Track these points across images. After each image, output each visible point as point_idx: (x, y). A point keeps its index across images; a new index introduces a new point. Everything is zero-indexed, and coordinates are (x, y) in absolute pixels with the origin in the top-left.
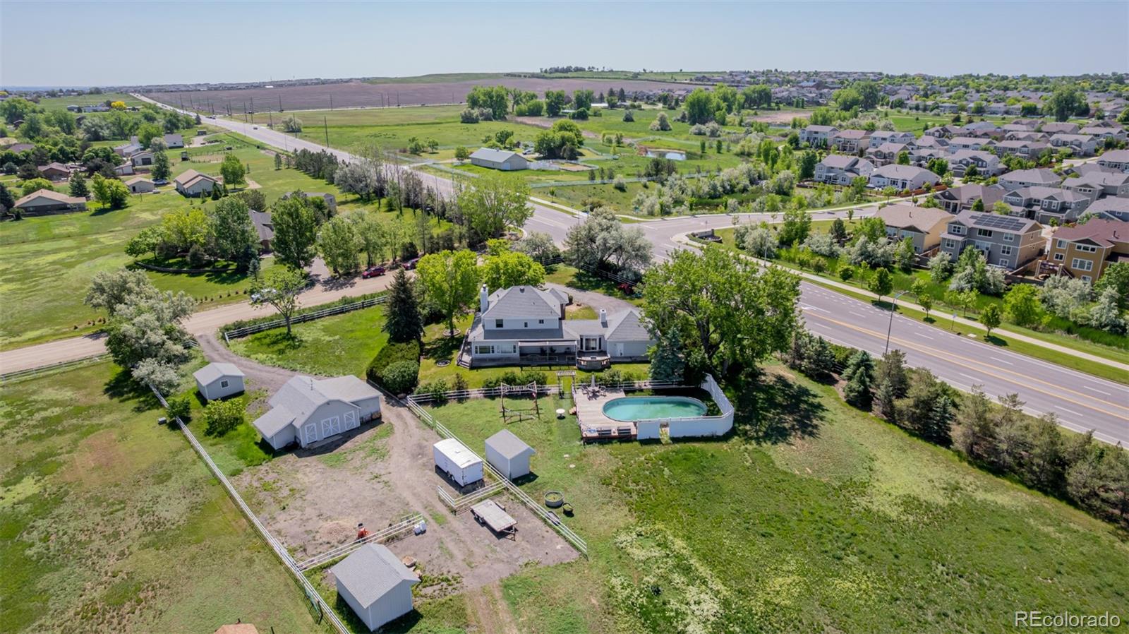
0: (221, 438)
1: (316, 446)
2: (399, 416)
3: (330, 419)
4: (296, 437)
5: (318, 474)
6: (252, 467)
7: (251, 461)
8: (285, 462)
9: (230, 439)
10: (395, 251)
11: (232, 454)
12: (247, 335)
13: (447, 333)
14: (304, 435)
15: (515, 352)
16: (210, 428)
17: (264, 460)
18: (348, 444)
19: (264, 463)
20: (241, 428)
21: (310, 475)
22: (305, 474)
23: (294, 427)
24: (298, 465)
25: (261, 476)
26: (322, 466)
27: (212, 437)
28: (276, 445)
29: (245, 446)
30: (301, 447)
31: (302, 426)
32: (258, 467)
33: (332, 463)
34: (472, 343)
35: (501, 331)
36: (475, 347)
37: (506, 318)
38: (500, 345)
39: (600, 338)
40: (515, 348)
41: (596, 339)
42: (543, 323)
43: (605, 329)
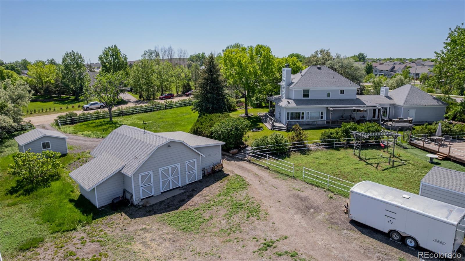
0: (27, 197)
1: (153, 202)
2: (242, 168)
3: (170, 167)
4: (125, 191)
5: (167, 243)
6: (59, 234)
7: (60, 225)
8: (111, 225)
9: (37, 197)
10: (178, 87)
11: (34, 216)
12: (77, 123)
13: (243, 115)
14: (137, 186)
15: (322, 117)
16: (17, 187)
17: (80, 222)
18: (196, 199)
19: (78, 228)
20: (55, 185)
21: (153, 244)
22: (144, 244)
23: (123, 175)
24: (131, 229)
25: (72, 249)
26: (168, 229)
27: (15, 195)
28: (98, 202)
29: (57, 203)
30: (132, 204)
31: (136, 174)
32: (69, 234)
33: (184, 225)
34: (285, 110)
35: (308, 100)
36: (288, 113)
37: (311, 89)
38: (309, 111)
39: (390, 108)
40: (322, 113)
41: (387, 108)
42: (343, 93)
43: (391, 100)
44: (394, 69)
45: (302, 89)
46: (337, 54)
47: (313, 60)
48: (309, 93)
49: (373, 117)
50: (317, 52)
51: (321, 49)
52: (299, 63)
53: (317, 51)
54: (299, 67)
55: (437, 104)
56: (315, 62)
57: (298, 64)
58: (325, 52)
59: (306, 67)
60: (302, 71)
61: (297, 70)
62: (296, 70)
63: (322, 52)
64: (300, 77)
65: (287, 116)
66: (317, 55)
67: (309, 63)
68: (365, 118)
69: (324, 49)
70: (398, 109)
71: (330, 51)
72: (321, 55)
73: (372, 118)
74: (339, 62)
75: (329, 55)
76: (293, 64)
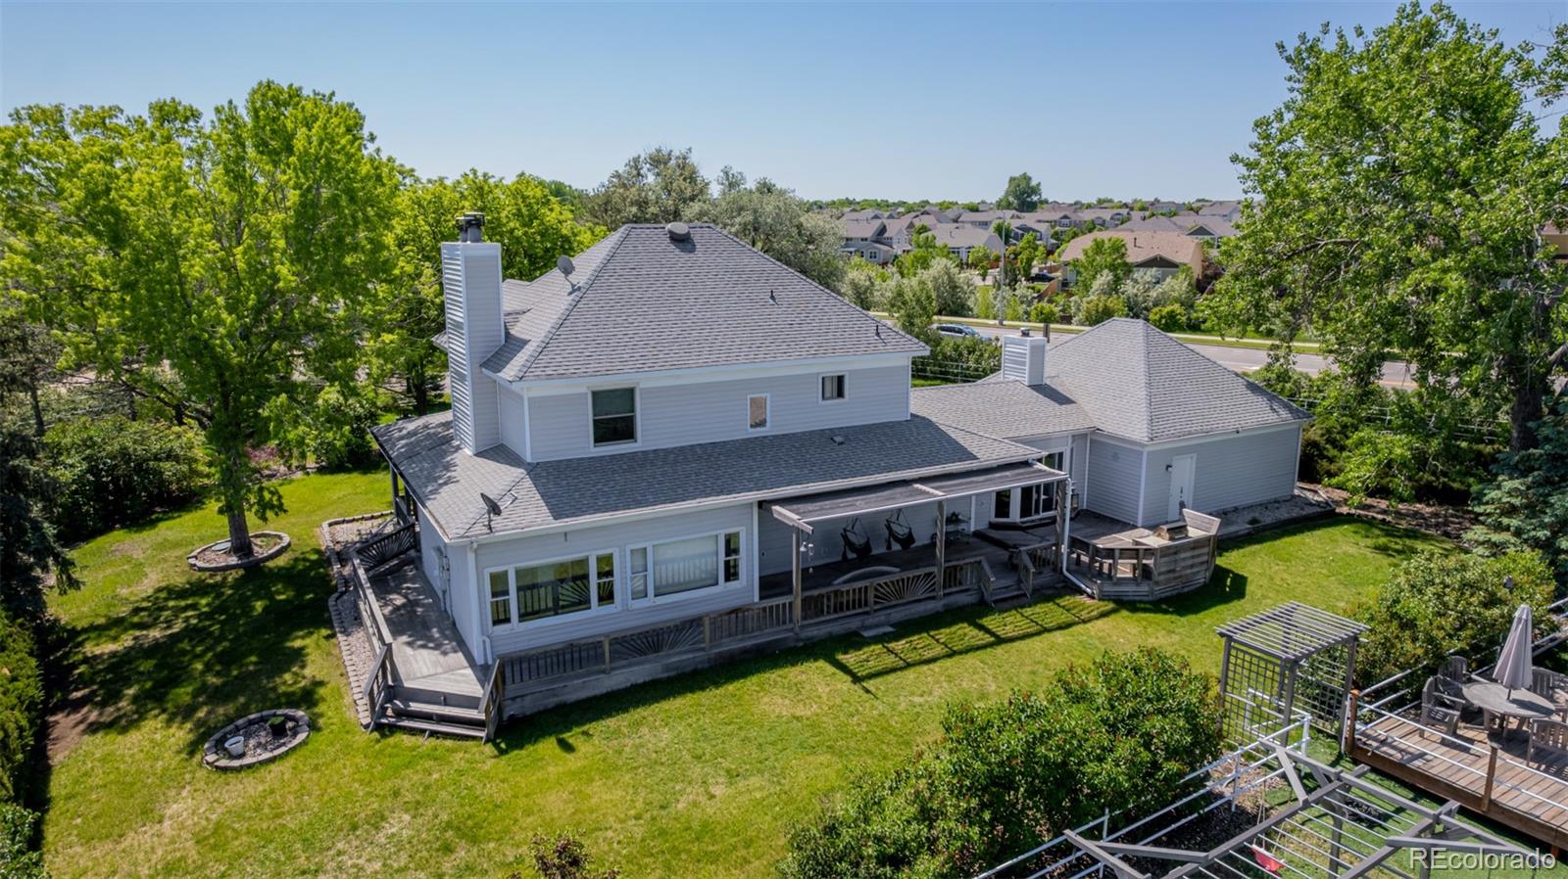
13: (219, 554)
15: (731, 573)
34: (471, 556)
35: (632, 456)
36: (494, 578)
37: (644, 382)
38: (648, 545)
39: (1072, 450)
40: (731, 548)
41: (1061, 455)
42: (840, 394)
43: (1069, 407)
44: (886, 235)
45: (583, 387)
46: (726, 173)
47: (624, 200)
48: (632, 410)
49: (997, 515)
50: (635, 164)
51: (652, 150)
52: (557, 207)
53: (636, 160)
54: (558, 231)
55: (1272, 417)
56: (634, 209)
57: (551, 218)
58: (673, 162)
59: (597, 229)
60: (575, 261)
61: (547, 250)
62: (540, 252)
63: (658, 161)
64: (565, 301)
65: (489, 598)
66: (639, 174)
67: (606, 211)
68: (961, 527)
69: (665, 152)
70: (1115, 457)
71: (694, 159)
72: (658, 175)
73: (994, 519)
74: (741, 209)
75: (692, 178)
76: (519, 214)
